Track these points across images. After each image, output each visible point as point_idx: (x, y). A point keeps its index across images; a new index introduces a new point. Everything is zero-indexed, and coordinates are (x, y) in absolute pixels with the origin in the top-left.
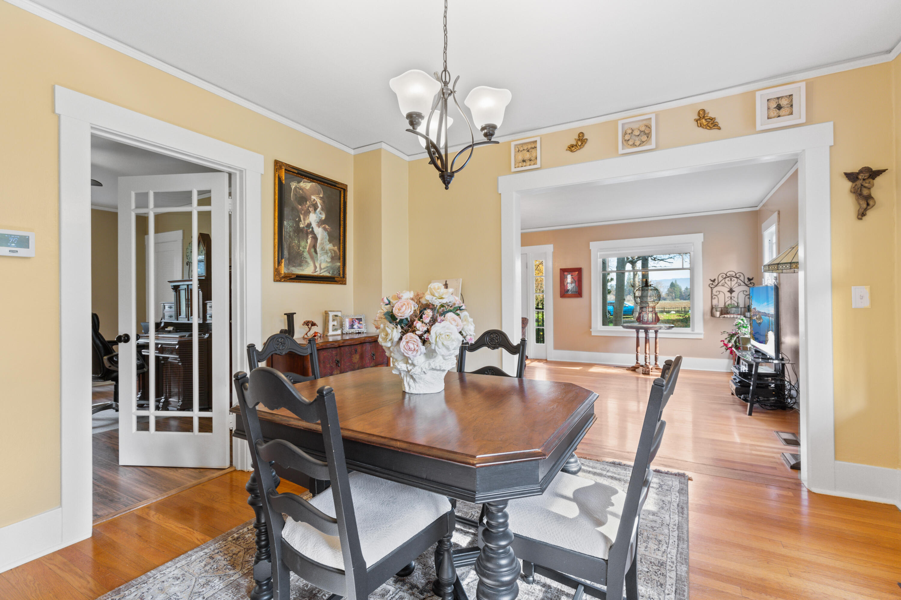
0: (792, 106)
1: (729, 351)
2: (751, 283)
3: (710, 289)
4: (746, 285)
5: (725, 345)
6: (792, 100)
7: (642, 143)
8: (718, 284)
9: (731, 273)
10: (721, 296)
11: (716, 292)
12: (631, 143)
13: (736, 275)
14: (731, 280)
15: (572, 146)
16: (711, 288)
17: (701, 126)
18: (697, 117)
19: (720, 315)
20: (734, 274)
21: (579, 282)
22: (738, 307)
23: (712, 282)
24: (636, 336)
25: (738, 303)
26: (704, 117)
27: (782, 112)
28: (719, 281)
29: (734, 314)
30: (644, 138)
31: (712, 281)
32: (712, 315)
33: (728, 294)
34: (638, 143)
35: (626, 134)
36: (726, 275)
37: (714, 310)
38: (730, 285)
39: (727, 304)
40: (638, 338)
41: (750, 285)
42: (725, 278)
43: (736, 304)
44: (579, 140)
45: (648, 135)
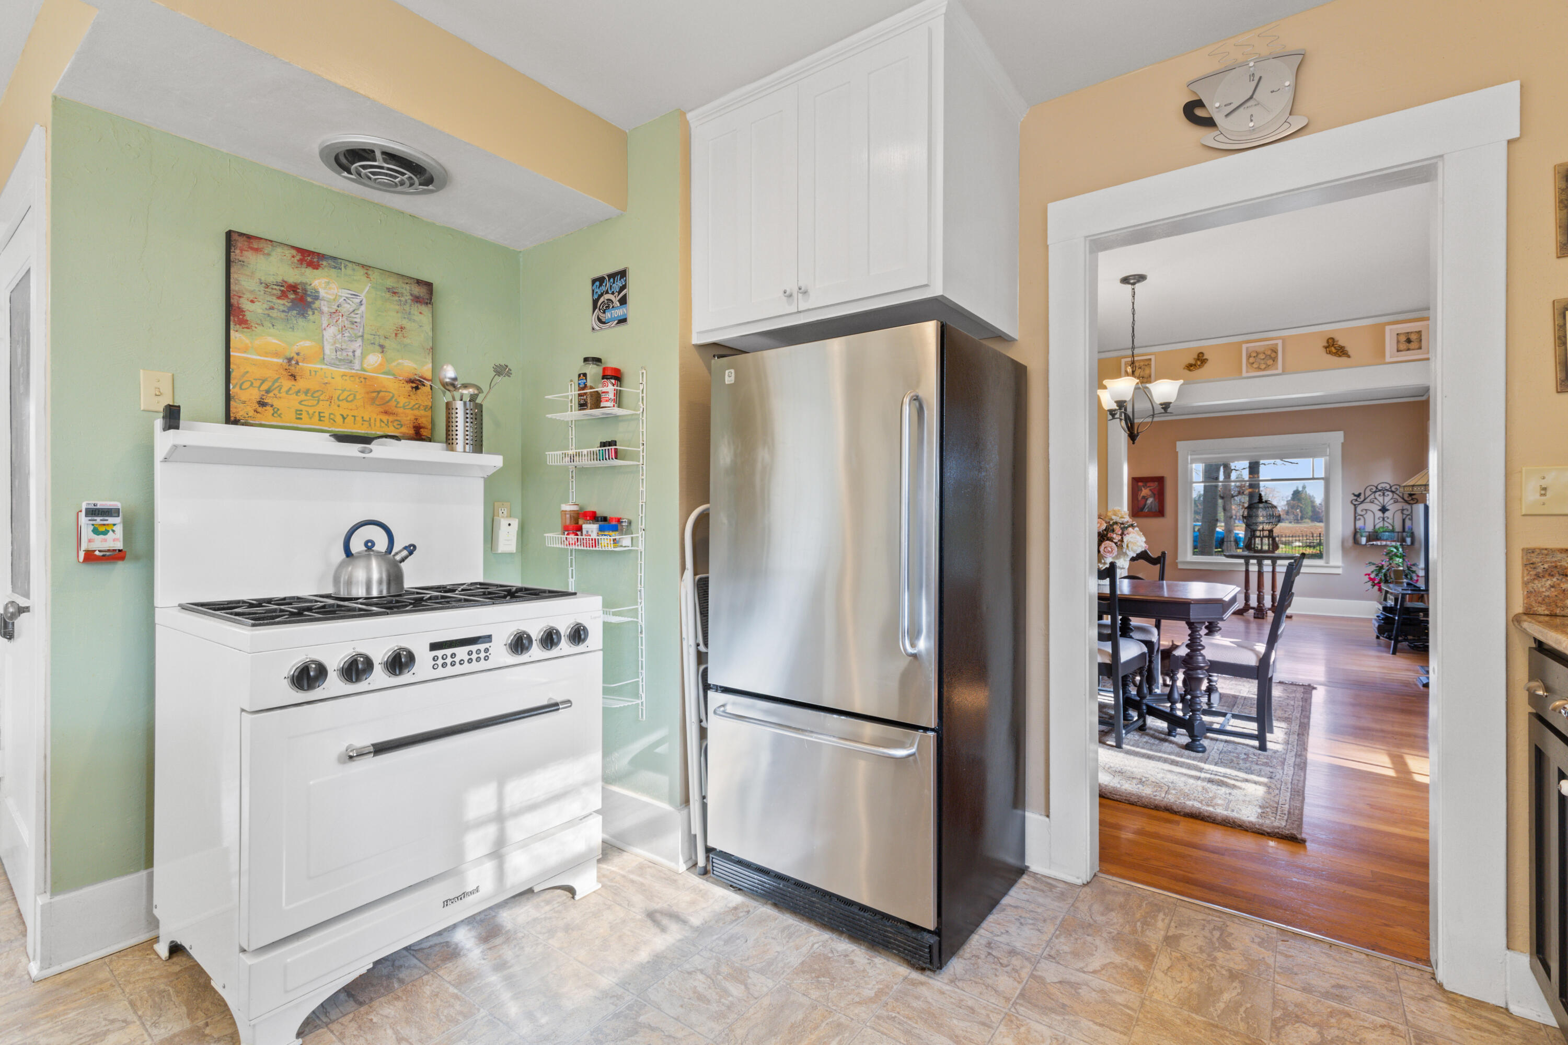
0: (1421, 340)
1: (1376, 588)
2: (1412, 499)
3: (1353, 507)
4: (1406, 502)
5: (1370, 579)
6: (1421, 336)
7: (1268, 367)
8: (1365, 500)
9: (1384, 485)
10: (1370, 517)
11: (1362, 511)
12: (1255, 366)
13: (1391, 487)
14: (1384, 495)
15: (1191, 365)
16: (1355, 505)
17: (1330, 353)
18: (1326, 344)
19: (1367, 542)
20: (1388, 487)
21: (1160, 495)
22: (1393, 531)
23: (1355, 498)
24: (1244, 569)
25: (1393, 527)
26: (1333, 345)
27: (1412, 345)
28: (1367, 496)
29: (1386, 540)
30: (1270, 362)
31: (1355, 495)
32: (1356, 541)
33: (1380, 514)
34: (1263, 366)
35: (1250, 356)
36: (1377, 488)
37: (1358, 535)
38: (1382, 502)
39: (1377, 527)
40: (1247, 572)
41: (1411, 502)
42: (1375, 492)
43: (1391, 528)
44: (1198, 359)
45: (1274, 359)
